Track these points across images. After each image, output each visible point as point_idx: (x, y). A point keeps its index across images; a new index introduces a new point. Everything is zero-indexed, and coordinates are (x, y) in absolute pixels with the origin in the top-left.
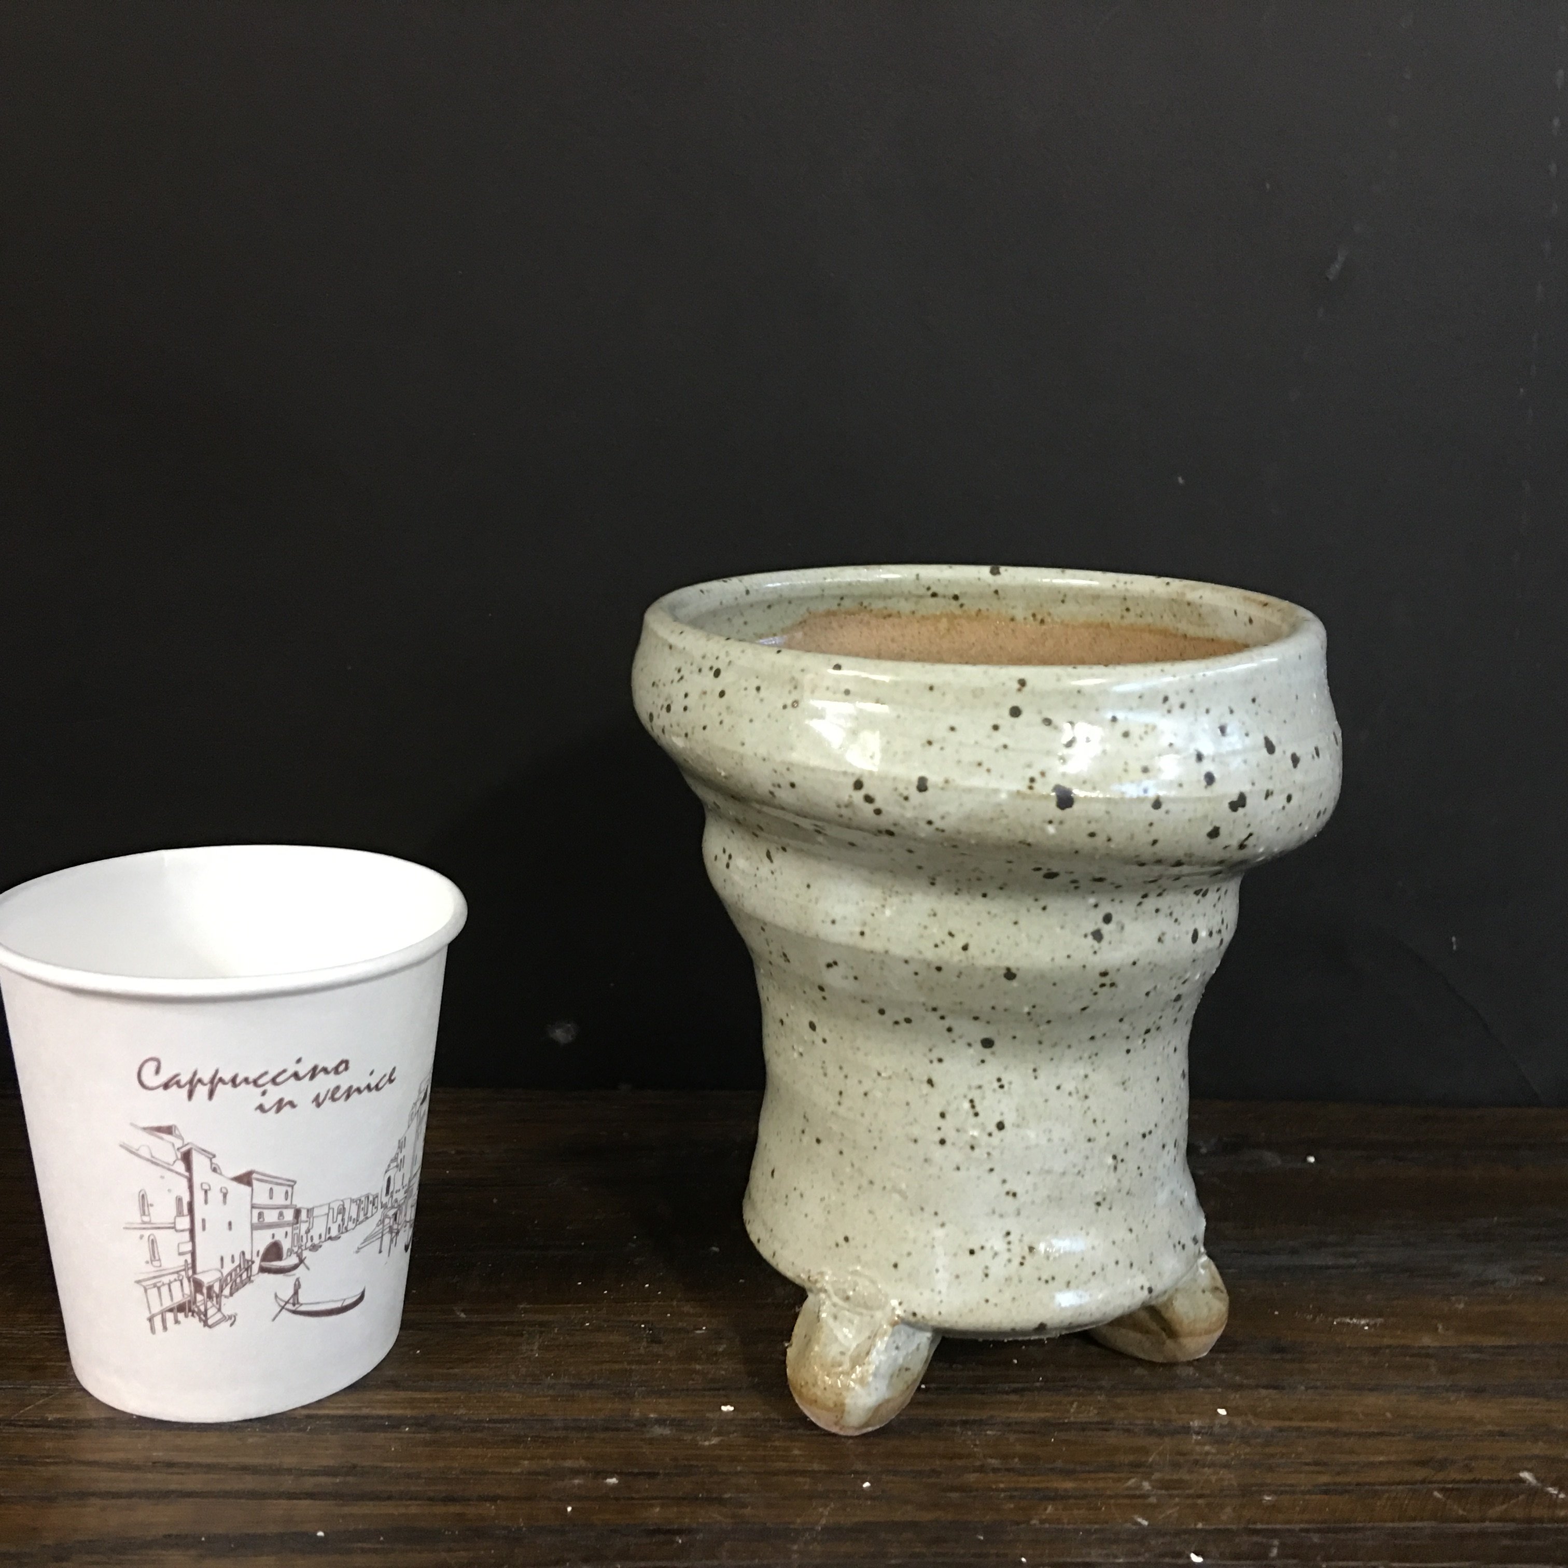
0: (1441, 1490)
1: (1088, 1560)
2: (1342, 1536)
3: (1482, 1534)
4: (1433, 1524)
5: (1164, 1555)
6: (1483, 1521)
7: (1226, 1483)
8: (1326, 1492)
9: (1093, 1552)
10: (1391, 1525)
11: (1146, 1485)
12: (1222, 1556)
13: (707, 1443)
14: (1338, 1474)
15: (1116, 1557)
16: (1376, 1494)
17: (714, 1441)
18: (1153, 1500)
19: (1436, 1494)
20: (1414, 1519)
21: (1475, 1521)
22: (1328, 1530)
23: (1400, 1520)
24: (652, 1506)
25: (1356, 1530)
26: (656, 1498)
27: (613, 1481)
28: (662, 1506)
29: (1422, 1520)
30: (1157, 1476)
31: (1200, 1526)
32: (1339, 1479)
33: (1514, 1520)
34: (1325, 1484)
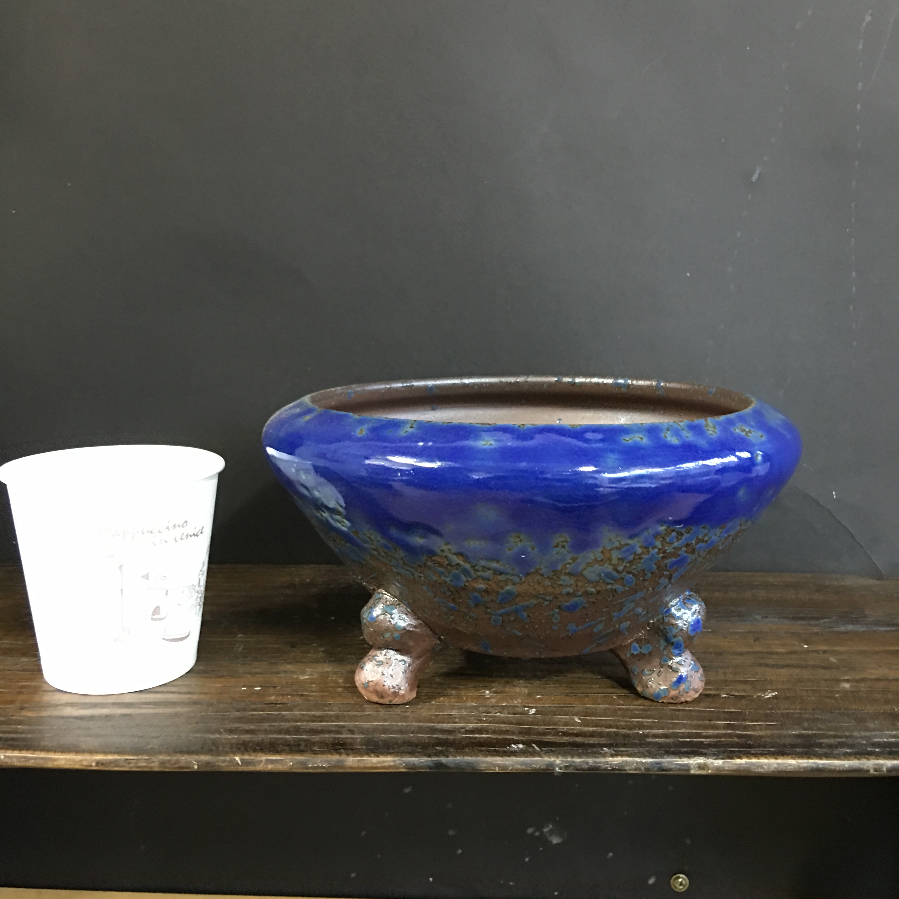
0: (616, 696)
1: (450, 714)
2: (564, 709)
3: (628, 709)
4: (607, 706)
5: (484, 712)
6: (630, 705)
7: (523, 692)
8: (566, 695)
9: (453, 711)
10: (588, 706)
11: (487, 692)
12: (509, 713)
13: (303, 678)
14: (574, 690)
15: (462, 712)
16: (587, 697)
17: (306, 677)
18: (488, 696)
19: (615, 697)
20: (599, 704)
21: (626, 705)
22: (560, 707)
23: (593, 704)
24: (273, 696)
25: (573, 707)
26: (274, 694)
27: (259, 688)
28: (276, 696)
29: (603, 704)
30: (494, 689)
31: (504, 705)
32: (573, 692)
33: (644, 706)
34: (568, 693)
